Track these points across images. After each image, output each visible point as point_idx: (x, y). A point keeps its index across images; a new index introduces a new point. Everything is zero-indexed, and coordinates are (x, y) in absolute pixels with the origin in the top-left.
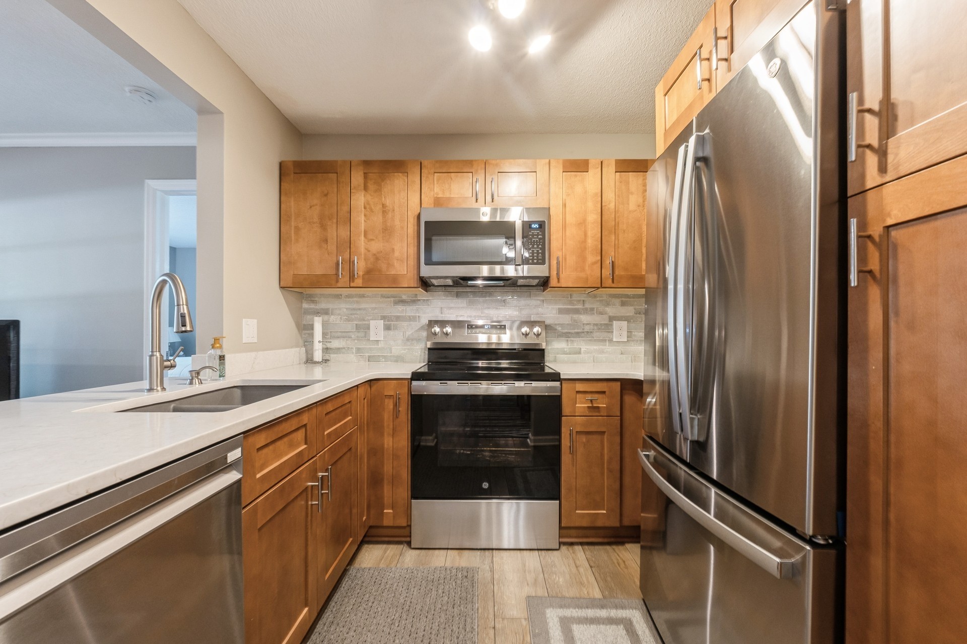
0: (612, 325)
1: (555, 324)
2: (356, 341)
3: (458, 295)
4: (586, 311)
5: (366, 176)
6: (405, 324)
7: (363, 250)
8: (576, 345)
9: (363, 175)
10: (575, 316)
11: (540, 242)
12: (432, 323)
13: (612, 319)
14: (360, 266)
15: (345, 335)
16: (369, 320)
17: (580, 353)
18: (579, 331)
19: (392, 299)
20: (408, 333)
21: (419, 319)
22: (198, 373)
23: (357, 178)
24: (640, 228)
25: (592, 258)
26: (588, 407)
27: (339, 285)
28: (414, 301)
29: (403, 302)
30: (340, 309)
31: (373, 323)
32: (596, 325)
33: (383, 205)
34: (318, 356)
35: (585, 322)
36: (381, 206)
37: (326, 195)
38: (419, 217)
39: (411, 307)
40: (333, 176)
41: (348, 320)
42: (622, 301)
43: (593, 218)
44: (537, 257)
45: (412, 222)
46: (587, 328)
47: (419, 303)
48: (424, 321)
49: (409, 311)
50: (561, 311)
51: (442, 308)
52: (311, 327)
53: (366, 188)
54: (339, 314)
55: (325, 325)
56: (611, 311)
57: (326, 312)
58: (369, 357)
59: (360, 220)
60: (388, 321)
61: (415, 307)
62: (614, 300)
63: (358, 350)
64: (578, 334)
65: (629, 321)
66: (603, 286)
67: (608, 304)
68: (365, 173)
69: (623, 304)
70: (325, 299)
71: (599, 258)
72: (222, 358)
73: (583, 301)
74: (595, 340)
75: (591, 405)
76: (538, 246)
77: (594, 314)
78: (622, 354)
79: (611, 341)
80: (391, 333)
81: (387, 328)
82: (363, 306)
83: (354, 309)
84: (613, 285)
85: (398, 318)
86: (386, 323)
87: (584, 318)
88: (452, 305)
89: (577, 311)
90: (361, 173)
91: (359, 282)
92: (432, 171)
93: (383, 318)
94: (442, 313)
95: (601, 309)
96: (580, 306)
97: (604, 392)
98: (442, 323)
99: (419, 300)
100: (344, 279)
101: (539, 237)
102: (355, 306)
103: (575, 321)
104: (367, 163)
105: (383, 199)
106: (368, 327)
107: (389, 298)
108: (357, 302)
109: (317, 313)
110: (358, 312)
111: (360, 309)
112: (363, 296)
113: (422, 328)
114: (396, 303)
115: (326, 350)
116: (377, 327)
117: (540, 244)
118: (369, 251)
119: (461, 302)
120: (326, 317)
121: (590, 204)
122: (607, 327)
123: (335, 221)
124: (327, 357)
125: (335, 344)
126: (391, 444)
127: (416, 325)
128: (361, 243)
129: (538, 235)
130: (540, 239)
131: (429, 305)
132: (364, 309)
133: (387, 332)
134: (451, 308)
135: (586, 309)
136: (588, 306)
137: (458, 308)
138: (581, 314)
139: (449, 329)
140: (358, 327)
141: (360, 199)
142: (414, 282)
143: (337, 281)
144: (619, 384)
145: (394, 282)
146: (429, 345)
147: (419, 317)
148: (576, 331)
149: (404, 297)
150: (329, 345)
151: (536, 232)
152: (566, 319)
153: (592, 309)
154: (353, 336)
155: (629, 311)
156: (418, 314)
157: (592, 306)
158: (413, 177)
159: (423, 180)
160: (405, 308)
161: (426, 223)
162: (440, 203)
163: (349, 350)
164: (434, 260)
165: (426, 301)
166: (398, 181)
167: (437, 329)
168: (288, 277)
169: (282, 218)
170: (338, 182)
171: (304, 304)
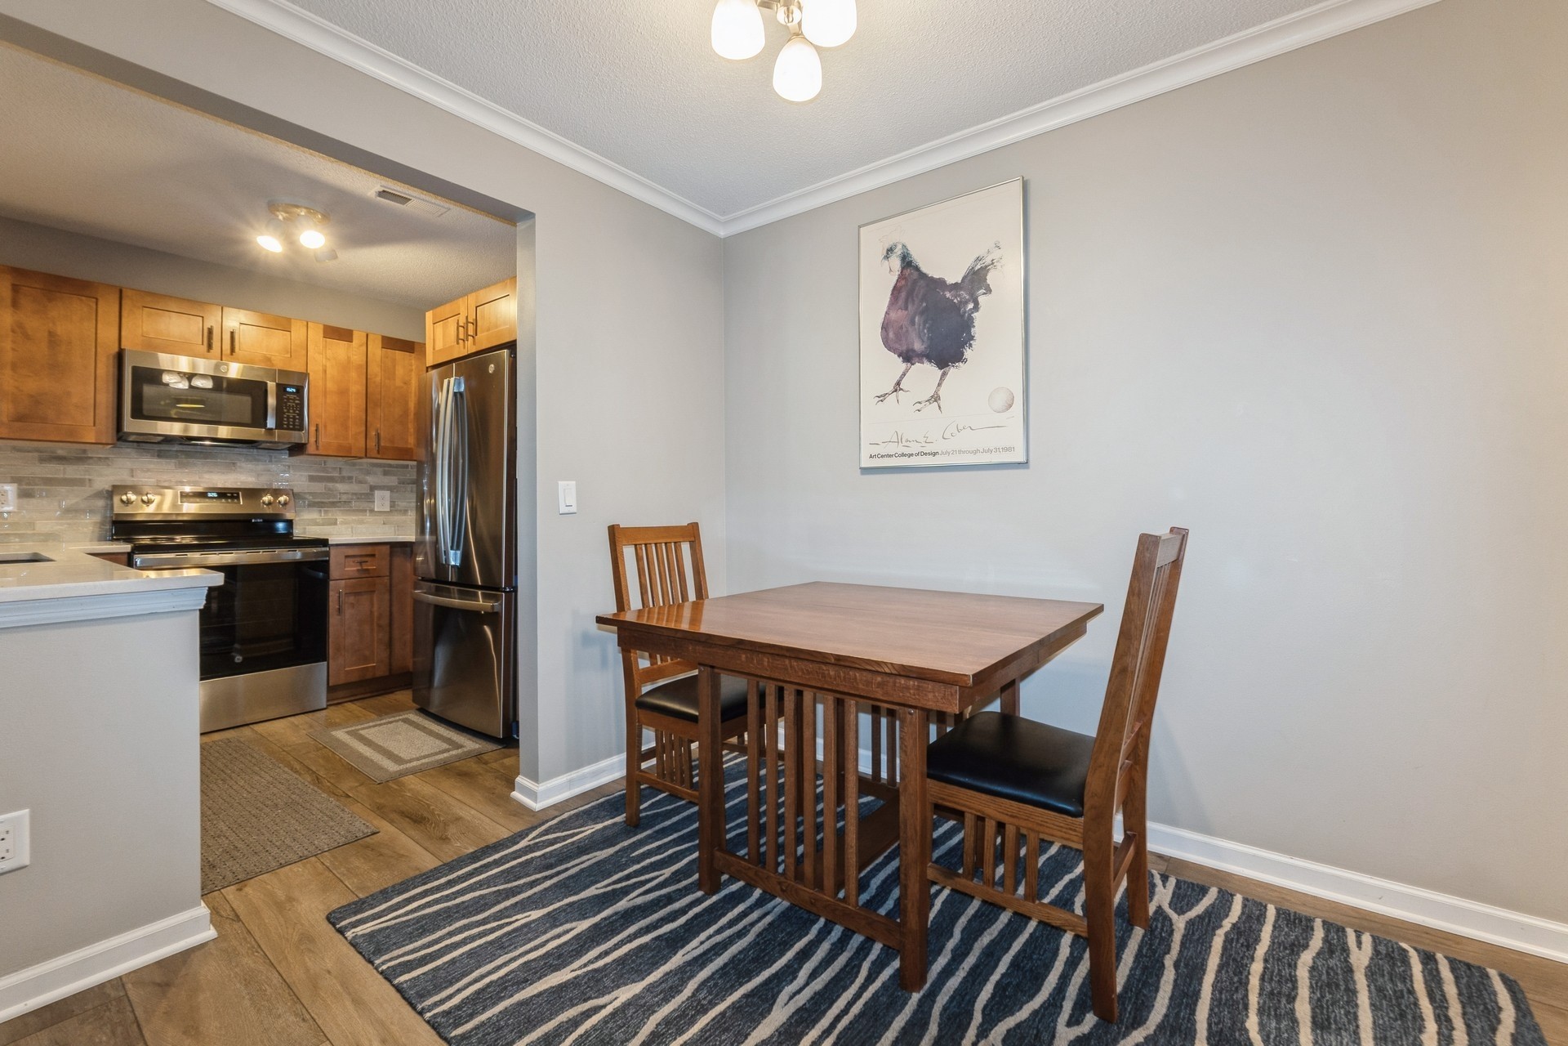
0: (373, 495)
1: (305, 493)
4: (343, 480)
5: (16, 288)
6: (63, 489)
7: (8, 388)
8: (330, 516)
9: (10, 287)
10: (330, 485)
11: (296, 407)
13: (373, 488)
17: (335, 524)
18: (335, 500)
19: (36, 454)
20: (71, 501)
24: (406, 403)
25: (355, 428)
26: (358, 570)
29: (61, 459)
32: (356, 494)
33: (50, 332)
35: (342, 491)
36: (46, 334)
38: (119, 359)
39: (75, 467)
42: (385, 471)
43: (357, 388)
44: (294, 422)
46: (344, 498)
47: (91, 461)
48: (102, 486)
49: (71, 471)
50: (312, 479)
53: (15, 305)
56: (371, 480)
60: (28, 484)
61: (82, 467)
62: (375, 469)
64: (333, 504)
65: (392, 491)
66: (368, 455)
67: (368, 473)
68: (14, 285)
69: (385, 473)
71: (364, 428)
73: (340, 468)
74: (354, 511)
75: (360, 568)
77: (352, 482)
78: (384, 524)
79: (372, 511)
80: (33, 501)
81: (24, 494)
84: (379, 456)
85: (48, 481)
86: (25, 487)
87: (341, 487)
88: (150, 467)
89: (332, 479)
90: (6, 284)
92: (140, 304)
93: (16, 480)
94: (132, 476)
95: (361, 477)
96: (336, 474)
97: (373, 555)
98: (139, 490)
99: (92, 458)
101: (297, 402)
103: (330, 489)
104: (18, 273)
105: (50, 325)
107: (28, 452)
113: (97, 495)
114: (42, 460)
116: (2, 496)
117: (296, 409)
118: (20, 390)
121: (354, 374)
122: (368, 497)
127: (88, 491)
129: (294, 399)
130: (297, 404)
131: (108, 465)
133: (25, 501)
134: (148, 470)
135: (344, 477)
136: (345, 474)
137: (161, 470)
138: (336, 482)
141: (4, 318)
142: (105, 437)
144: (388, 547)
147: (90, 480)
148: (331, 500)
149: (60, 452)
151: (292, 396)
152: (318, 487)
153: (350, 478)
155: (392, 480)
156: (87, 477)
157: (350, 475)
158: (108, 309)
159: (124, 313)
160: (61, 467)
161: (134, 368)
162: (150, 345)
164: (146, 412)
165: (104, 460)
166: (77, 304)
167: (133, 497)
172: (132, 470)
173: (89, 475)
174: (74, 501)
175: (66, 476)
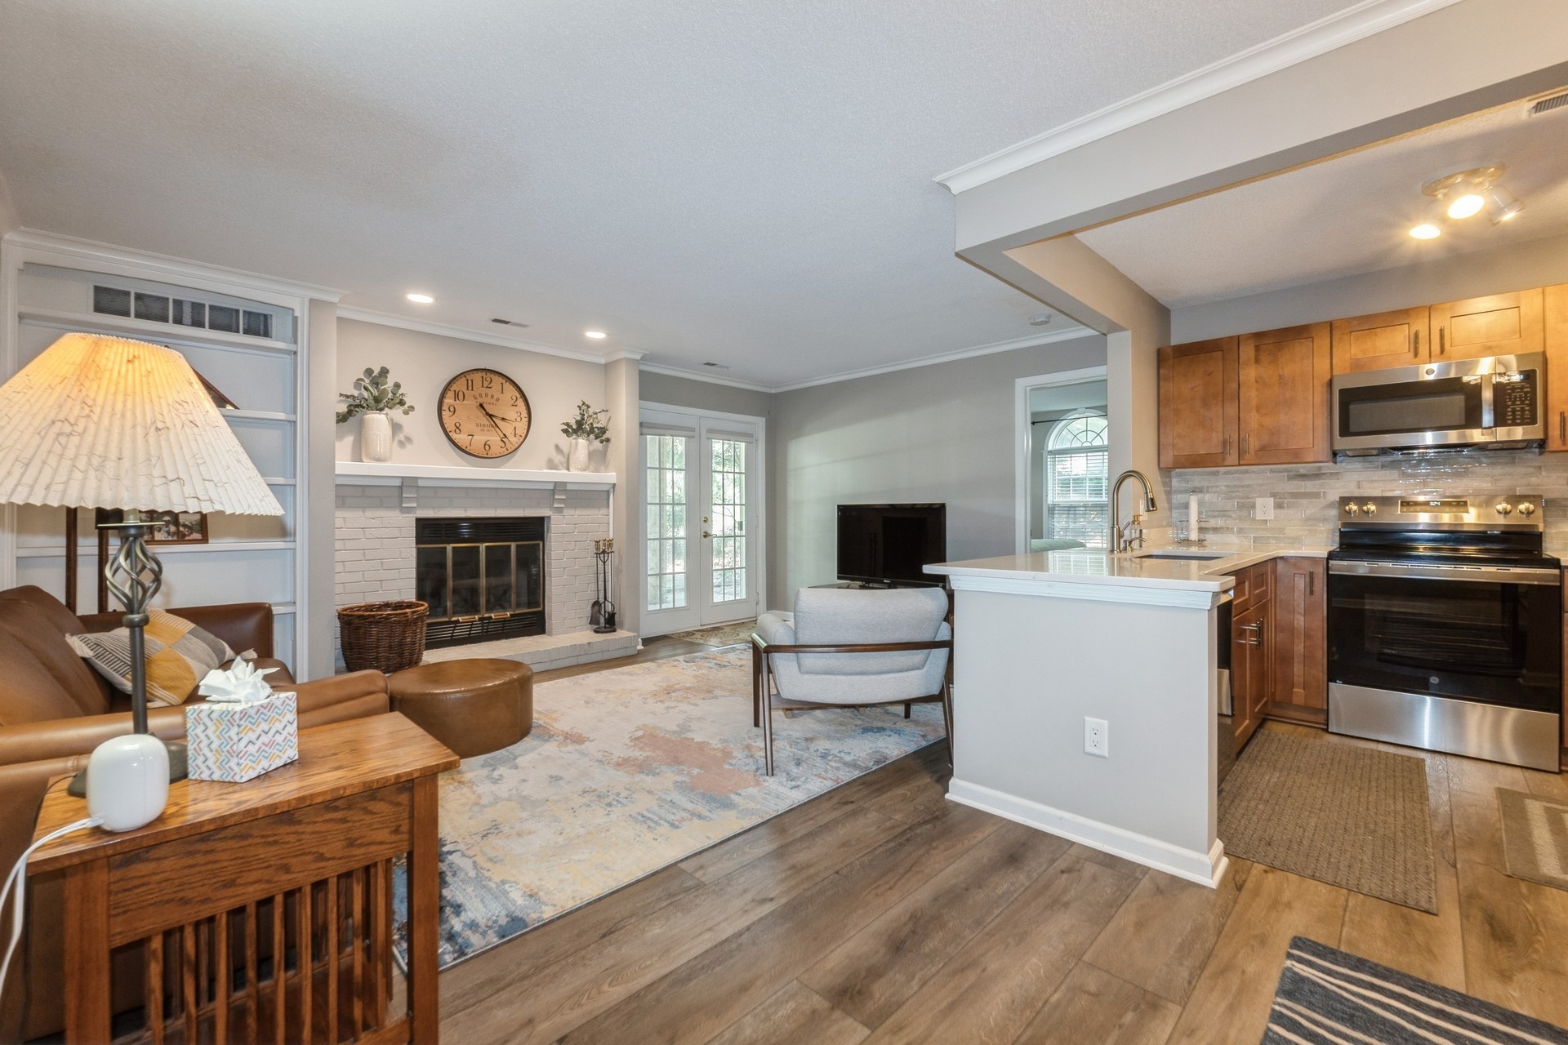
2: (1237, 521)
3: (1386, 466)
5: (1257, 348)
6: (1304, 501)
7: (1255, 426)
9: (1253, 348)
11: (1526, 397)
12: (1345, 501)
14: (1253, 443)
15: (1223, 514)
16: (1254, 498)
19: (1286, 474)
20: (1310, 512)
21: (1324, 496)
22: (1130, 542)
23: (1247, 351)
27: (1226, 463)
28: (1318, 476)
29: (1303, 477)
30: (1217, 487)
31: (1259, 501)
33: (1280, 376)
36: (1278, 378)
37: (1210, 374)
38: (1330, 384)
39: (1313, 482)
40: (1218, 354)
41: (1228, 498)
44: (1522, 416)
45: (1323, 389)
47: (1324, 476)
48: (1334, 495)
49: (1309, 486)
51: (1359, 482)
52: (1186, 506)
53: (1257, 361)
54: (1216, 492)
55: (1200, 504)
57: (1202, 490)
58: (1255, 538)
59: (1251, 395)
60: (1281, 498)
61: (1318, 482)
63: (1241, 530)
68: (1256, 346)
70: (1197, 477)
76: (1522, 402)
80: (1285, 511)
81: (1279, 506)
82: (1246, 483)
83: (1235, 486)
85: (1295, 495)
86: (1278, 500)
88: (1376, 478)
90: (1253, 346)
91: (1247, 458)
92: (1348, 331)
93: (1274, 495)
94: (1359, 488)
98: (1362, 501)
99: (1325, 474)
100: (1233, 457)
101: (1526, 390)
102: (1236, 483)
104: (1259, 336)
105: (1280, 370)
106: (1253, 506)
107: (1282, 472)
108: (1240, 479)
109: (1192, 492)
110: (1240, 489)
111: (1242, 486)
112: (1246, 472)
113: (1330, 505)
114: (1290, 478)
115: (1201, 530)
116: (1265, 508)
117: (1526, 400)
118: (1263, 426)
119: (1389, 475)
120: (1200, 495)
123: (1220, 399)
124: (1202, 538)
125: (1214, 523)
127: (1322, 502)
128: (1253, 420)
129: (1522, 388)
130: (1526, 393)
131: (1338, 479)
132: (1248, 486)
133: (1279, 511)
137: (1385, 481)
139: (1371, 508)
140: (1241, 507)
141: (1250, 374)
142: (1322, 455)
143: (1224, 460)
145: (1293, 456)
146: (1343, 525)
147: (1324, 493)
149: (1302, 471)
150: (1204, 525)
154: (1234, 515)
156: (1322, 490)
158: (1322, 342)
159: (1334, 343)
160: (1303, 483)
161: (1342, 392)
162: (1357, 366)
163: (1229, 529)
164: (1353, 429)
165: (1335, 475)
166: (1300, 348)
167: (1354, 507)
168: (1168, 458)
169: (1160, 403)
170: (1224, 359)
171: (1175, 483)
173: (1324, 488)
174: (1312, 511)
175: (1307, 491)
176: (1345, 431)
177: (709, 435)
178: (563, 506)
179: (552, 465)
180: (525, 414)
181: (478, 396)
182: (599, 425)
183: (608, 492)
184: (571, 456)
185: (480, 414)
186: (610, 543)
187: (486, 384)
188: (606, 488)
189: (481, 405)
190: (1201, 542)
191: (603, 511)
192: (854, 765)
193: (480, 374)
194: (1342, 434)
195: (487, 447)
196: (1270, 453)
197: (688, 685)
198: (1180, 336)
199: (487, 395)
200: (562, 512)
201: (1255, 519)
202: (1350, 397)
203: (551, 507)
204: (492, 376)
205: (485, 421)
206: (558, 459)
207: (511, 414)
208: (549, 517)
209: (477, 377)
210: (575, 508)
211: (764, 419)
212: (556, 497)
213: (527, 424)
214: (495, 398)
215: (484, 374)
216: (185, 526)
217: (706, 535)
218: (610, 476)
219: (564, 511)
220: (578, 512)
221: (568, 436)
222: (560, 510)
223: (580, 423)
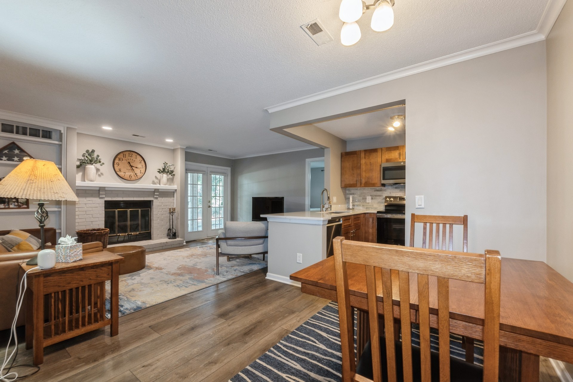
2: (362, 203)
3: (396, 188)
6: (378, 197)
7: (364, 176)
12: (386, 197)
14: (363, 181)
15: (359, 201)
16: (366, 196)
20: (379, 200)
21: (382, 196)
22: (327, 209)
23: (363, 155)
27: (357, 186)
28: (381, 190)
29: (378, 190)
30: (357, 193)
31: (367, 197)
33: (370, 162)
34: (351, 207)
37: (354, 161)
38: (381, 165)
40: (356, 155)
41: (360, 196)
45: (379, 167)
49: (379, 193)
52: (349, 198)
53: (365, 158)
54: (357, 195)
55: (353, 198)
57: (353, 194)
58: (366, 208)
59: (363, 167)
60: (373, 196)
61: (381, 192)
63: (363, 205)
70: (353, 190)
72: (331, 206)
80: (373, 200)
81: (372, 199)
82: (364, 192)
83: (362, 193)
85: (376, 196)
88: (394, 191)
90: (364, 154)
91: (363, 185)
92: (385, 151)
93: (371, 196)
94: (390, 194)
98: (390, 197)
100: (359, 184)
102: (362, 192)
104: (365, 151)
105: (370, 160)
106: (366, 199)
107: (373, 190)
108: (363, 191)
109: (351, 194)
112: (364, 189)
113: (384, 199)
114: (375, 191)
115: (353, 205)
116: (369, 199)
118: (366, 176)
119: (397, 190)
120: (353, 195)
123: (356, 168)
125: (356, 204)
126: (371, 231)
127: (382, 198)
128: (364, 174)
132: (365, 193)
133: (372, 200)
137: (396, 192)
139: (392, 199)
140: (363, 199)
141: (363, 161)
142: (379, 185)
145: (373, 185)
146: (386, 204)
149: (378, 189)
150: (354, 204)
154: (361, 201)
158: (379, 153)
159: (382, 154)
160: (377, 192)
161: (383, 167)
162: (388, 161)
163: (359, 205)
164: (386, 178)
165: (385, 190)
166: (374, 154)
167: (388, 199)
168: (343, 185)
169: (342, 169)
170: (357, 157)
171: (347, 192)
172: (390, 192)
173: (382, 194)
176: (384, 179)
177: (211, 173)
178: (158, 197)
179: (154, 183)
180: (144, 166)
181: (127, 160)
182: (171, 170)
183: (174, 192)
184: (161, 180)
185: (128, 165)
186: (174, 209)
187: (130, 155)
188: (173, 191)
189: (129, 162)
190: (353, 209)
191: (172, 198)
192: (243, 272)
193: (128, 152)
194: (383, 180)
195: (130, 177)
196: (368, 184)
197: (199, 254)
198: (349, 149)
199: (130, 159)
200: (158, 199)
201: (366, 202)
202: (385, 169)
203: (154, 197)
204: (133, 153)
205: (129, 168)
206: (156, 181)
207: (139, 166)
208: (153, 201)
209: (127, 153)
210: (162, 197)
211: (230, 168)
212: (155, 194)
213: (145, 169)
214: (134, 160)
215: (129, 152)
216: (21, 203)
217: (209, 207)
218: (174, 187)
219: (158, 198)
220: (163, 199)
221: (160, 173)
222: (157, 198)
223: (164, 169)
